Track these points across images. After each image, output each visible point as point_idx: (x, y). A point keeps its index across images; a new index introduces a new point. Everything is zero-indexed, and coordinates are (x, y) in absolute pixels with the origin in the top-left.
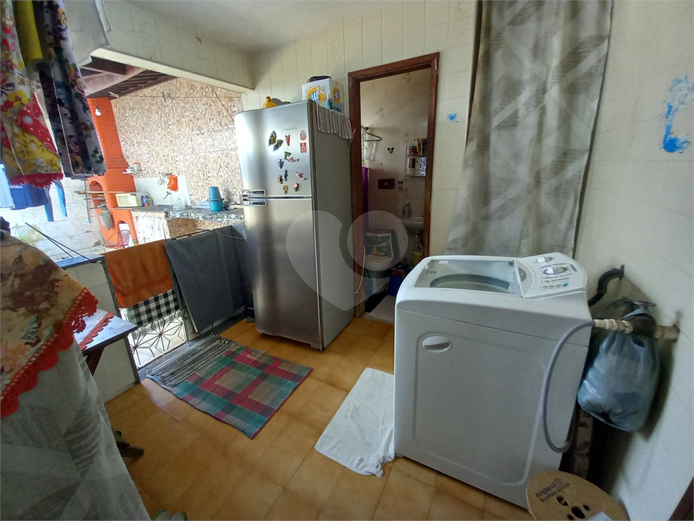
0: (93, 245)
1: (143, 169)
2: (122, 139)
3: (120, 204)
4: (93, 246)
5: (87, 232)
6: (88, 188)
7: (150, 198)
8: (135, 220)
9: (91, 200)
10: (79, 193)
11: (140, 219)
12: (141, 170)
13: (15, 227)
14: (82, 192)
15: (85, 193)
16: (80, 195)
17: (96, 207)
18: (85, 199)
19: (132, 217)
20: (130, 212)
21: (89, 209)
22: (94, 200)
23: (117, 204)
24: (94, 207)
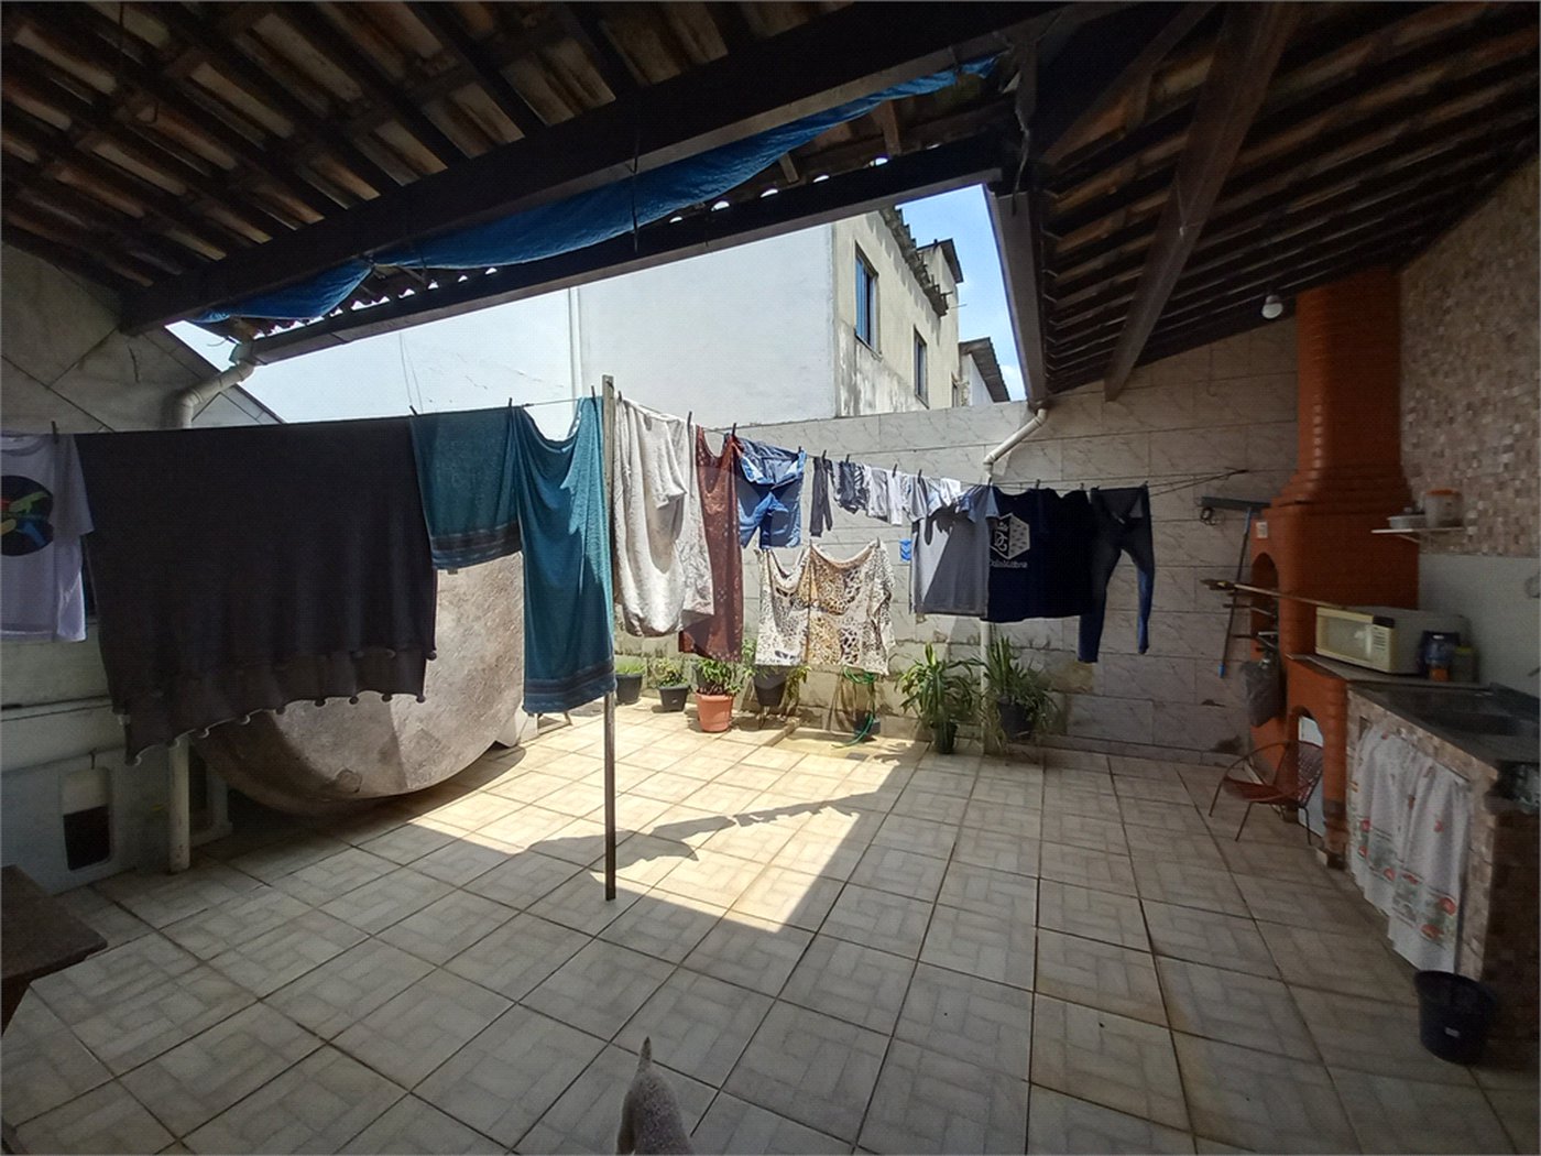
0: (1213, 746)
1: (1472, 515)
2: (1412, 404)
3: (1327, 645)
4: (1213, 751)
5: (1209, 702)
6: (1246, 572)
7: (1469, 644)
8: (1353, 728)
9: (1247, 610)
10: (1214, 585)
11: (1372, 737)
12: (1458, 523)
13: (1044, 648)
14: (1221, 584)
15: (1229, 587)
16: (1216, 592)
17: (1254, 636)
18: (1226, 606)
19: (1346, 714)
20: (1346, 693)
21: (1231, 637)
22: (1253, 612)
23: (1314, 644)
24: (1249, 633)
